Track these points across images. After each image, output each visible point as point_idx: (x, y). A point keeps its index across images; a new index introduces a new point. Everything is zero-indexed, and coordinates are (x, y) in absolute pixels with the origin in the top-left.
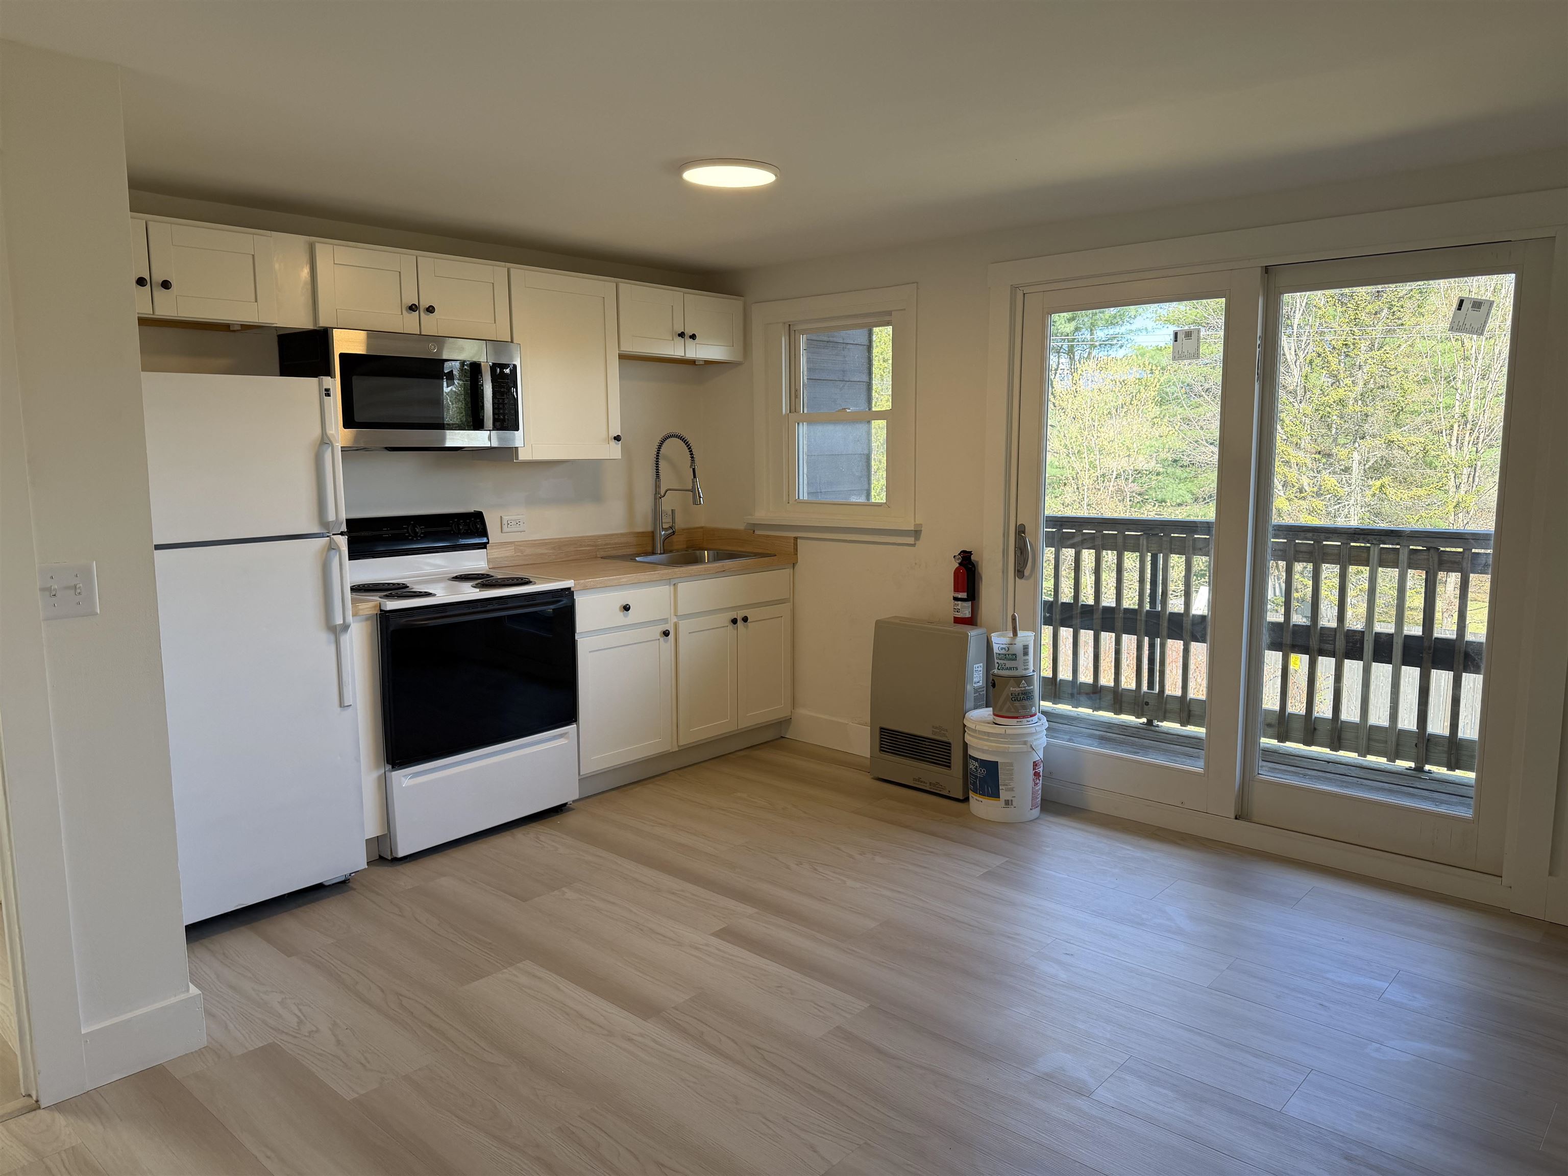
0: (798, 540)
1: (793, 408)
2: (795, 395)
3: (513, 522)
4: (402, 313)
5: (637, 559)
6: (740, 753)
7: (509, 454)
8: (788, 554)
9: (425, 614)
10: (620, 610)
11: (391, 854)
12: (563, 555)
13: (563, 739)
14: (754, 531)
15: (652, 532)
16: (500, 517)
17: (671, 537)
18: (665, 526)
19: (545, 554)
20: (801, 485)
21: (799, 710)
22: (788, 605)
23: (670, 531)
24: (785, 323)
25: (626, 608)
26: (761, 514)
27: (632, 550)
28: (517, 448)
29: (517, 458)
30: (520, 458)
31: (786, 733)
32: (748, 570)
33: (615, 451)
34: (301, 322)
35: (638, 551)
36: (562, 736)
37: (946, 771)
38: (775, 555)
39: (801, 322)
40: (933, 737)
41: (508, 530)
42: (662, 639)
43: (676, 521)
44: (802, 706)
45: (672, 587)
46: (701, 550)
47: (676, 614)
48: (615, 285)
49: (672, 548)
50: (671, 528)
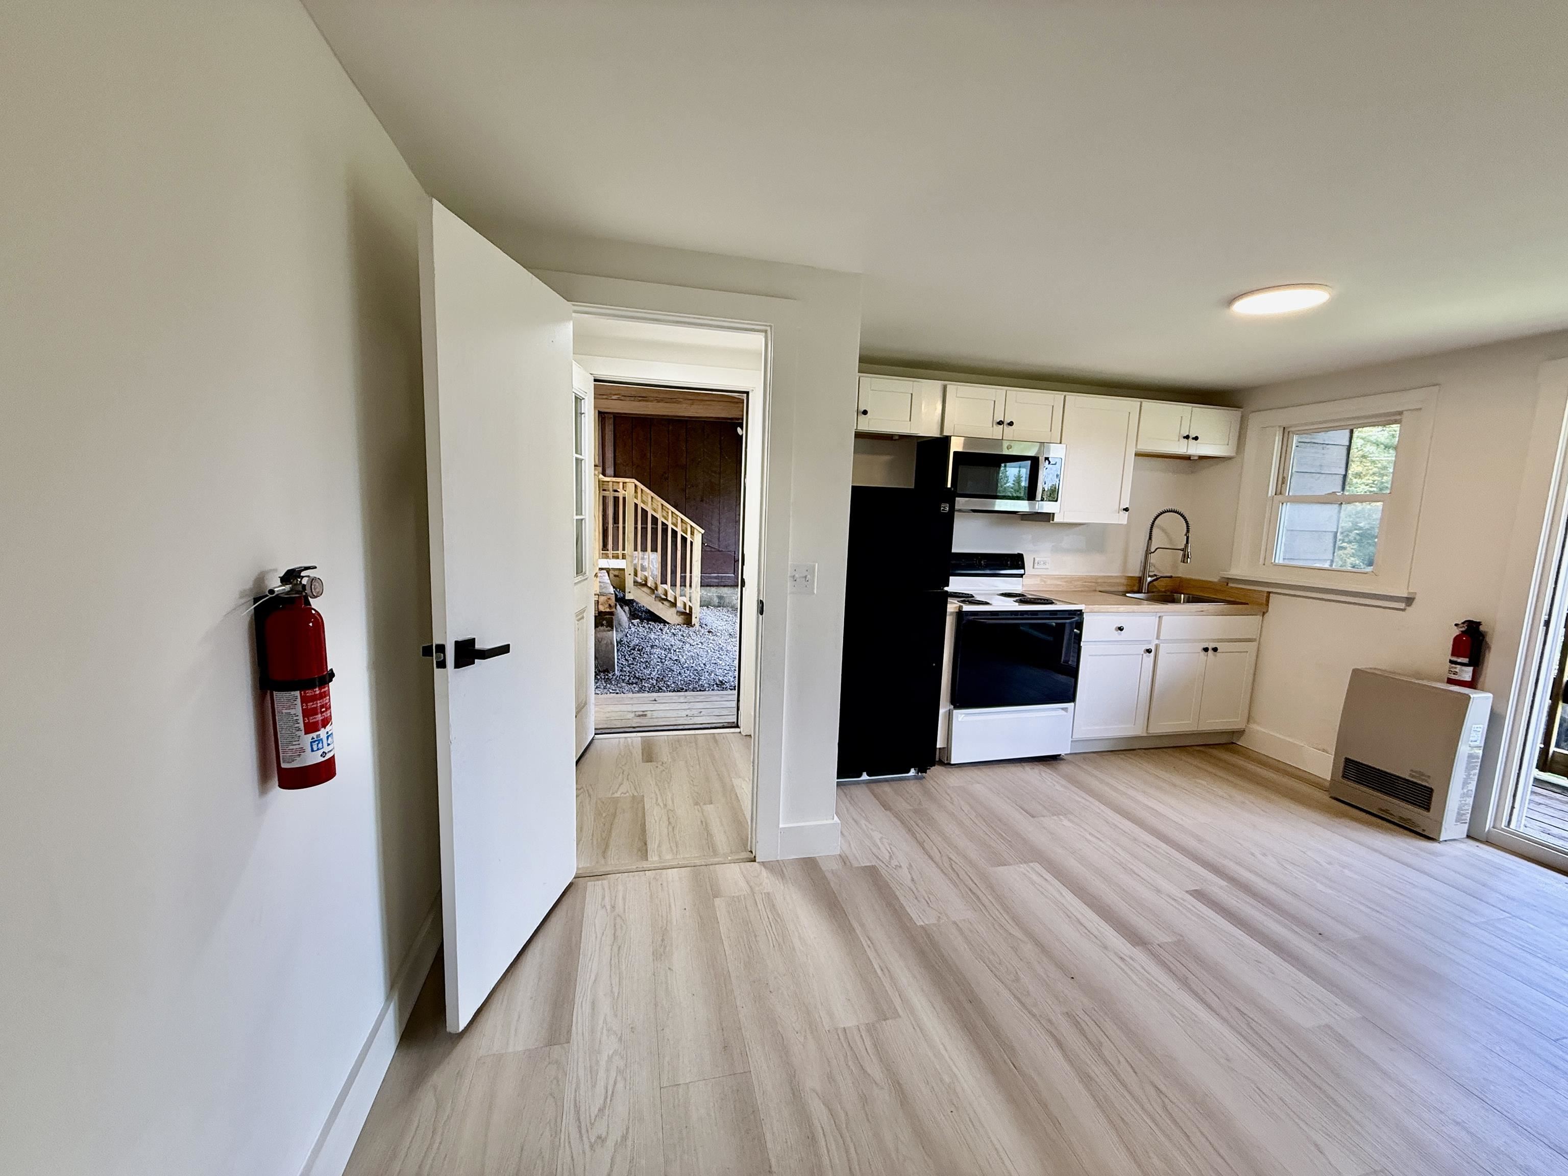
0: (1271, 595)
2: (1282, 481)
3: (1042, 563)
4: (993, 426)
5: (1128, 595)
6: (1198, 748)
7: (1048, 517)
8: (1262, 604)
9: (983, 616)
10: (1116, 629)
11: (947, 760)
12: (1072, 587)
13: (1063, 713)
14: (1227, 584)
15: (1140, 578)
16: (1034, 559)
17: (1154, 582)
18: (1151, 574)
19: (1060, 585)
20: (1278, 550)
21: (1254, 727)
22: (1255, 644)
23: (1155, 578)
24: (1280, 426)
25: (1121, 629)
26: (1236, 572)
27: (1122, 589)
28: (1054, 514)
29: (1053, 520)
30: (1055, 520)
31: (1238, 740)
32: (1222, 613)
33: (1123, 518)
34: (934, 433)
35: (1129, 589)
36: (1063, 709)
37: (1425, 813)
38: (1247, 604)
39: (1296, 426)
40: (1412, 779)
41: (1038, 567)
42: (1145, 655)
43: (1160, 571)
44: (1255, 722)
45: (1157, 619)
46: (1179, 595)
47: (1158, 638)
48: (1139, 403)
49: (1155, 590)
50: (1155, 575)
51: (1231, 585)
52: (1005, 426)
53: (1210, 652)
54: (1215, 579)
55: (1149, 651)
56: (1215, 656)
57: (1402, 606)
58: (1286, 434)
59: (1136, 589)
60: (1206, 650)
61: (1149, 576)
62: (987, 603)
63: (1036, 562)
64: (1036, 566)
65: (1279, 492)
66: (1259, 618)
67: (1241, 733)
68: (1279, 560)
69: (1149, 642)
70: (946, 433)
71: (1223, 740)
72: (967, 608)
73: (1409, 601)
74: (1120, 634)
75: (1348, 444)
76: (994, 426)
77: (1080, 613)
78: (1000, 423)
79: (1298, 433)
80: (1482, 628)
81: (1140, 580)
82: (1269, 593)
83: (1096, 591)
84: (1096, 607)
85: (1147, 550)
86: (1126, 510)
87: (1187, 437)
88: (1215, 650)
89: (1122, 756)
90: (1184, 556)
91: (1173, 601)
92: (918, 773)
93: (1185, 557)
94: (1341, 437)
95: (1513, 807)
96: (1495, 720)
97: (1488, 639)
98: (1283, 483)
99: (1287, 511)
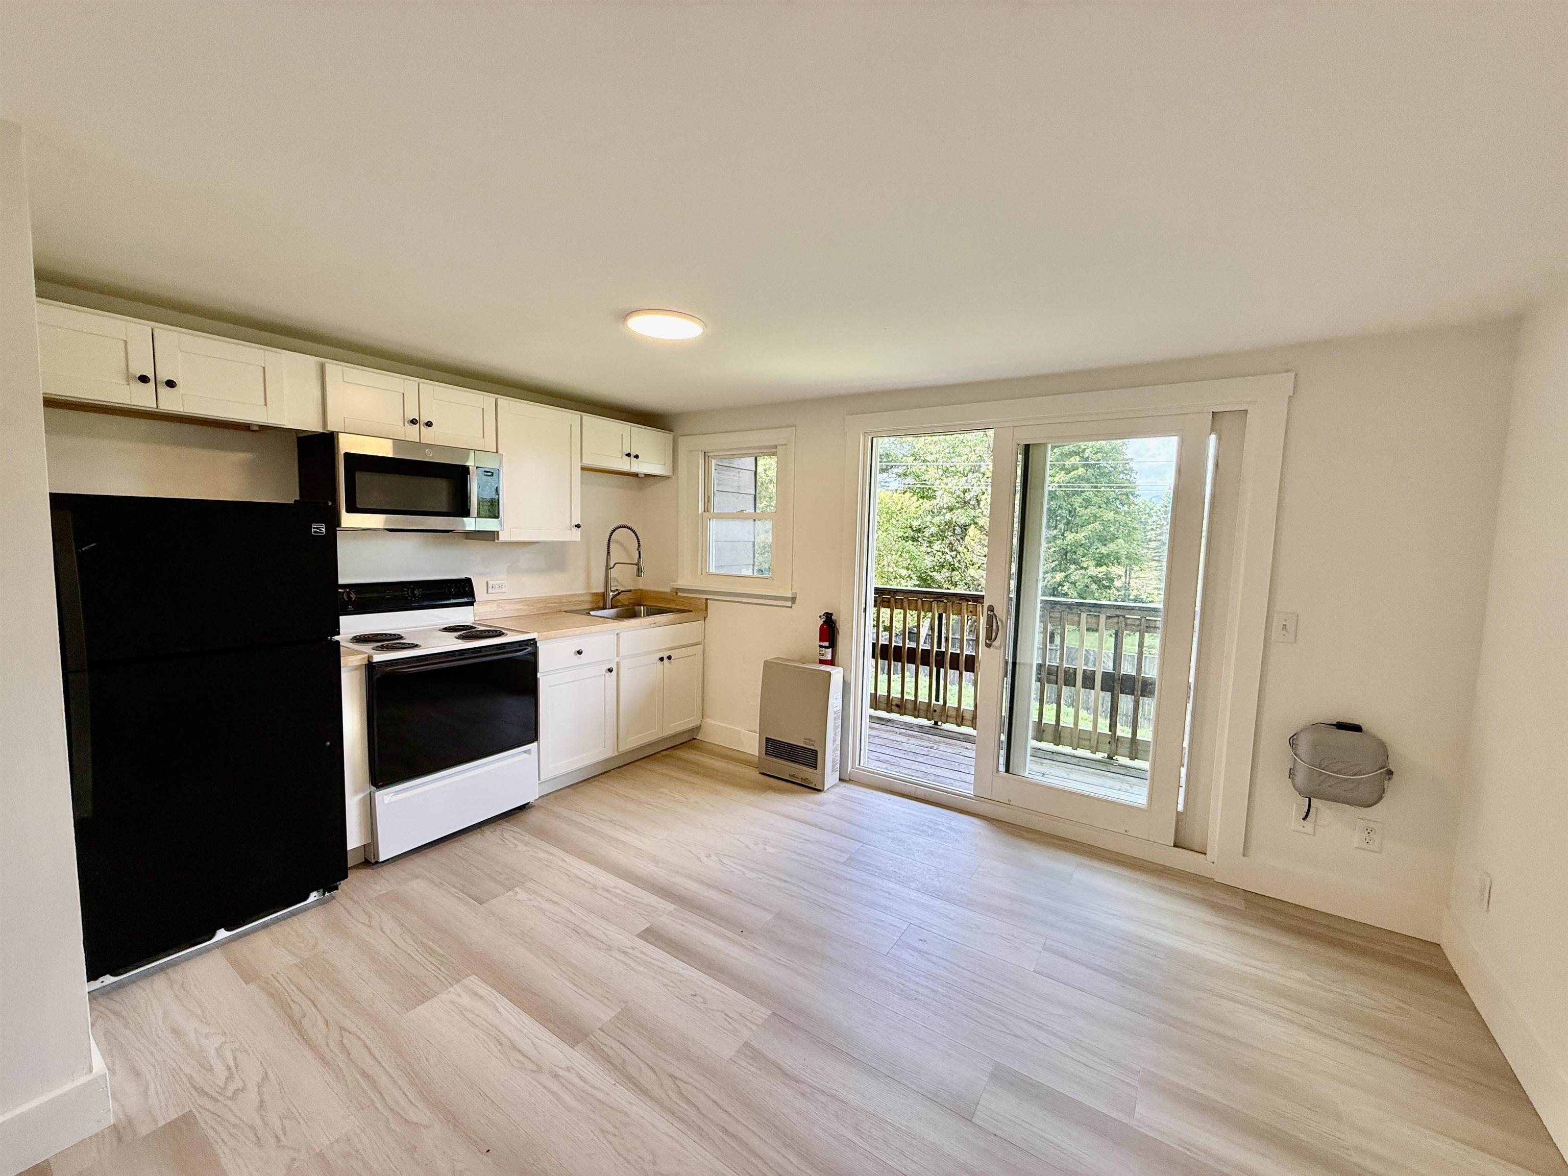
0: (708, 601)
1: (706, 509)
2: (708, 500)
3: (497, 586)
4: (404, 426)
5: (592, 613)
6: (664, 753)
7: (491, 536)
8: (701, 610)
9: (408, 664)
10: (575, 654)
11: (374, 858)
12: (535, 610)
13: (526, 755)
14: (677, 593)
15: (604, 593)
16: (487, 582)
17: (618, 597)
18: (613, 589)
19: (521, 609)
20: (711, 562)
21: (707, 720)
22: (700, 647)
23: (616, 593)
24: (702, 451)
25: (579, 652)
26: (682, 583)
27: (588, 606)
28: (498, 532)
29: (498, 539)
30: (500, 539)
31: (697, 735)
32: (672, 623)
33: (576, 535)
34: (312, 424)
35: (595, 606)
36: (525, 752)
37: (814, 771)
38: (691, 611)
39: (713, 451)
40: (805, 746)
41: (494, 591)
42: (607, 675)
43: (622, 586)
44: (709, 717)
45: (616, 636)
46: (639, 607)
47: (618, 656)
48: (580, 417)
49: (619, 604)
50: (617, 590)
51: (679, 594)
52: (422, 427)
53: (666, 660)
54: (668, 590)
55: (610, 670)
56: (670, 663)
57: (789, 604)
58: (707, 457)
59: (601, 605)
60: (662, 659)
61: (612, 591)
62: (416, 646)
63: (490, 585)
64: (490, 590)
65: (706, 510)
66: (702, 622)
67: (698, 728)
68: (712, 570)
69: (610, 661)
70: (331, 428)
71: (685, 738)
72: (379, 657)
73: (793, 600)
74: (579, 658)
75: (754, 469)
76: (406, 424)
77: (533, 643)
78: (414, 422)
79: (715, 457)
80: (833, 617)
81: (604, 595)
82: (707, 599)
83: (561, 611)
84: (552, 633)
85: (607, 566)
86: (578, 526)
87: (629, 455)
88: (669, 658)
89: (596, 783)
90: (638, 569)
91: (634, 615)
92: (324, 894)
93: (639, 571)
94: (748, 462)
95: (860, 750)
96: (846, 684)
97: (837, 624)
98: (708, 501)
99: (715, 527)
